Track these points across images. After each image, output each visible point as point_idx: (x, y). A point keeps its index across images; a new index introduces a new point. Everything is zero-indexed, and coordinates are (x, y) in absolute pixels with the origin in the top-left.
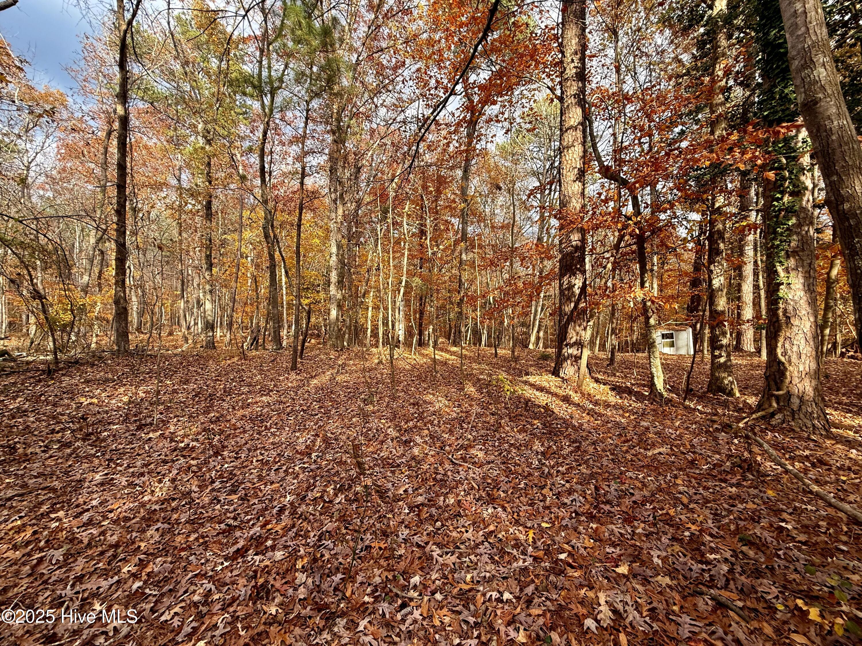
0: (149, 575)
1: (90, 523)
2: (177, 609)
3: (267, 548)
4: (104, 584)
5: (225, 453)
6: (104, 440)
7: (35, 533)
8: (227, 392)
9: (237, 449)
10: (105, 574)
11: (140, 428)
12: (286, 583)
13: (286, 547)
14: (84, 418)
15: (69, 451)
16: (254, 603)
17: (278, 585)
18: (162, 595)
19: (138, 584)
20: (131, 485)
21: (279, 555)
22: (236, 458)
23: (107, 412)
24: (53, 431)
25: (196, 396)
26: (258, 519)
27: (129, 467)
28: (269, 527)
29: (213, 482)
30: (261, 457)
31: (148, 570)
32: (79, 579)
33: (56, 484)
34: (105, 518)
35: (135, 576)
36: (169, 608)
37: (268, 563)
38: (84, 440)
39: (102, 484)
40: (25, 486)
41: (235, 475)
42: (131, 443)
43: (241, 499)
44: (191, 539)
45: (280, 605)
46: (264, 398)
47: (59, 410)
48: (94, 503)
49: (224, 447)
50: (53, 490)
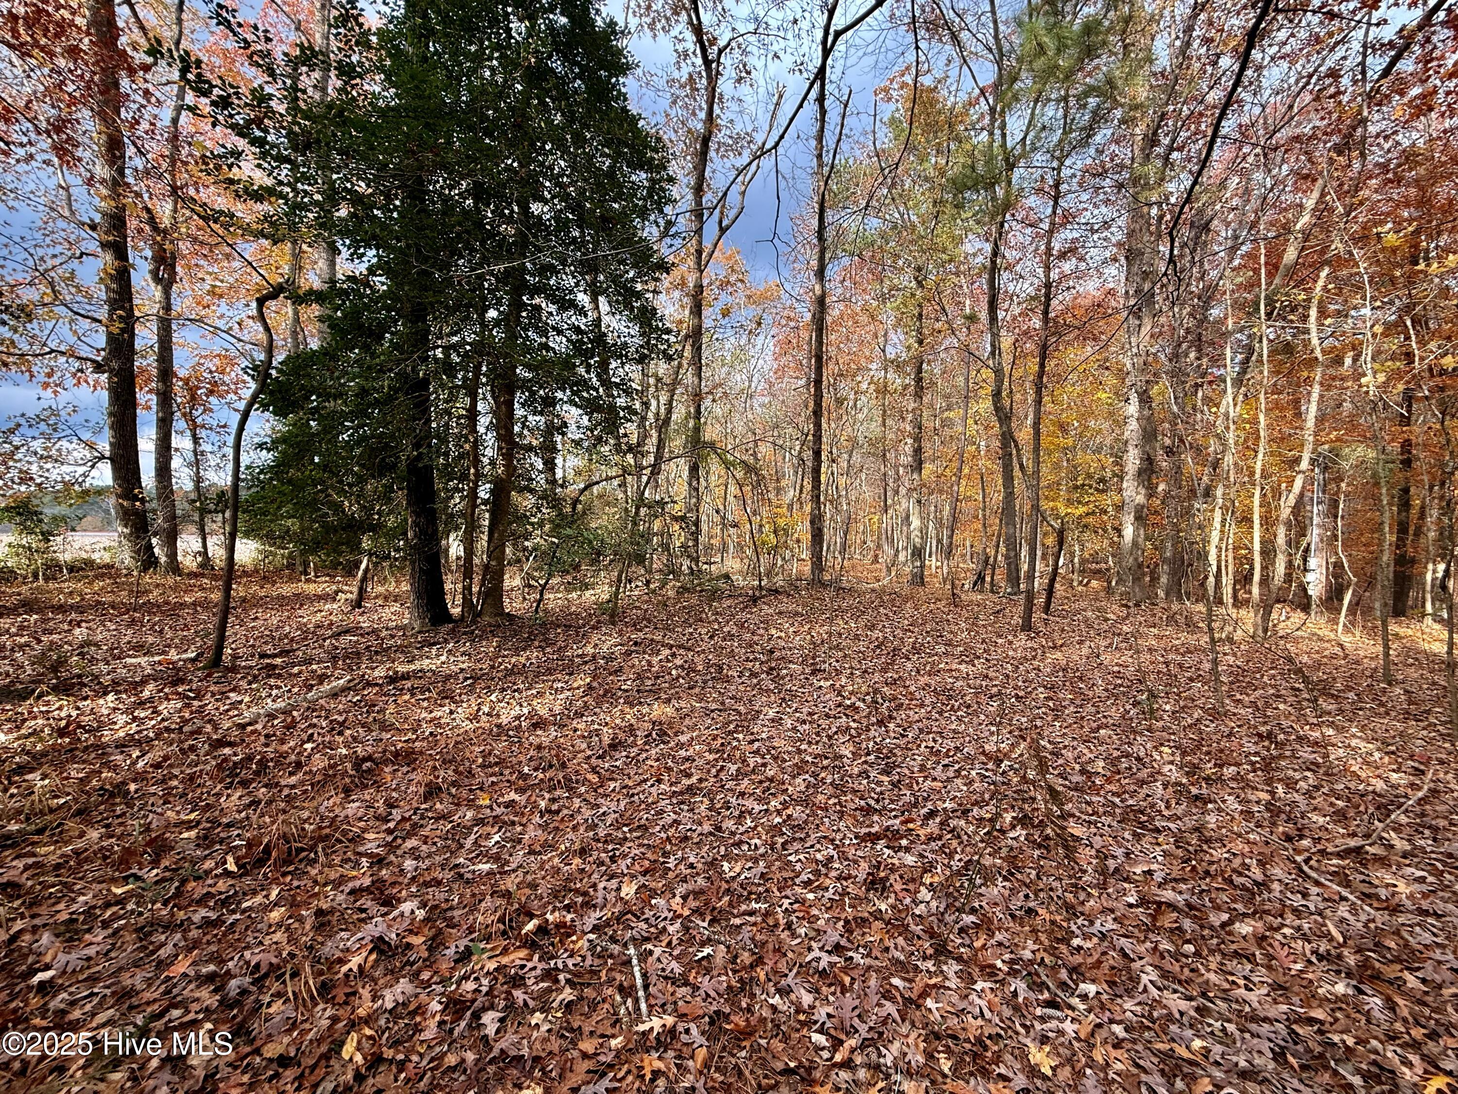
0: (789, 817)
1: (757, 752)
2: (801, 857)
3: (900, 847)
4: (757, 808)
5: (892, 726)
6: (783, 678)
7: (722, 744)
8: (916, 649)
9: (906, 725)
10: (759, 800)
11: (813, 673)
12: (907, 890)
13: (921, 856)
14: (771, 652)
15: (755, 681)
16: (868, 890)
17: (898, 887)
18: (794, 839)
19: (778, 820)
20: (794, 729)
21: (910, 859)
22: (903, 736)
23: (790, 649)
24: (747, 660)
25: (878, 647)
26: (903, 813)
27: (796, 711)
28: (911, 826)
29: (868, 754)
30: (931, 744)
31: (789, 812)
32: (742, 794)
33: (742, 709)
34: (769, 752)
35: (779, 813)
36: (796, 852)
37: (895, 861)
38: (768, 674)
39: (773, 721)
40: (723, 703)
41: (895, 755)
42: (803, 687)
43: (892, 783)
44: (831, 802)
45: (893, 907)
46: (963, 667)
47: (756, 638)
48: (764, 736)
49: (890, 717)
50: (739, 713)
